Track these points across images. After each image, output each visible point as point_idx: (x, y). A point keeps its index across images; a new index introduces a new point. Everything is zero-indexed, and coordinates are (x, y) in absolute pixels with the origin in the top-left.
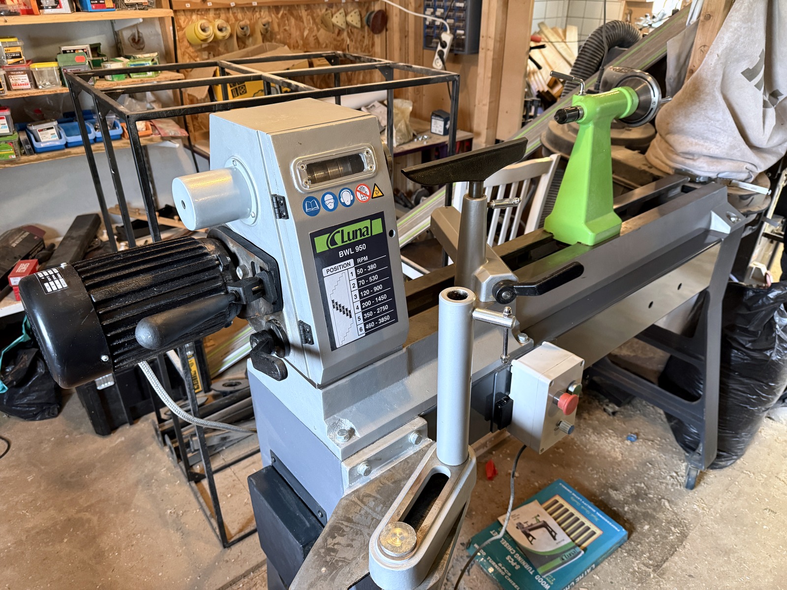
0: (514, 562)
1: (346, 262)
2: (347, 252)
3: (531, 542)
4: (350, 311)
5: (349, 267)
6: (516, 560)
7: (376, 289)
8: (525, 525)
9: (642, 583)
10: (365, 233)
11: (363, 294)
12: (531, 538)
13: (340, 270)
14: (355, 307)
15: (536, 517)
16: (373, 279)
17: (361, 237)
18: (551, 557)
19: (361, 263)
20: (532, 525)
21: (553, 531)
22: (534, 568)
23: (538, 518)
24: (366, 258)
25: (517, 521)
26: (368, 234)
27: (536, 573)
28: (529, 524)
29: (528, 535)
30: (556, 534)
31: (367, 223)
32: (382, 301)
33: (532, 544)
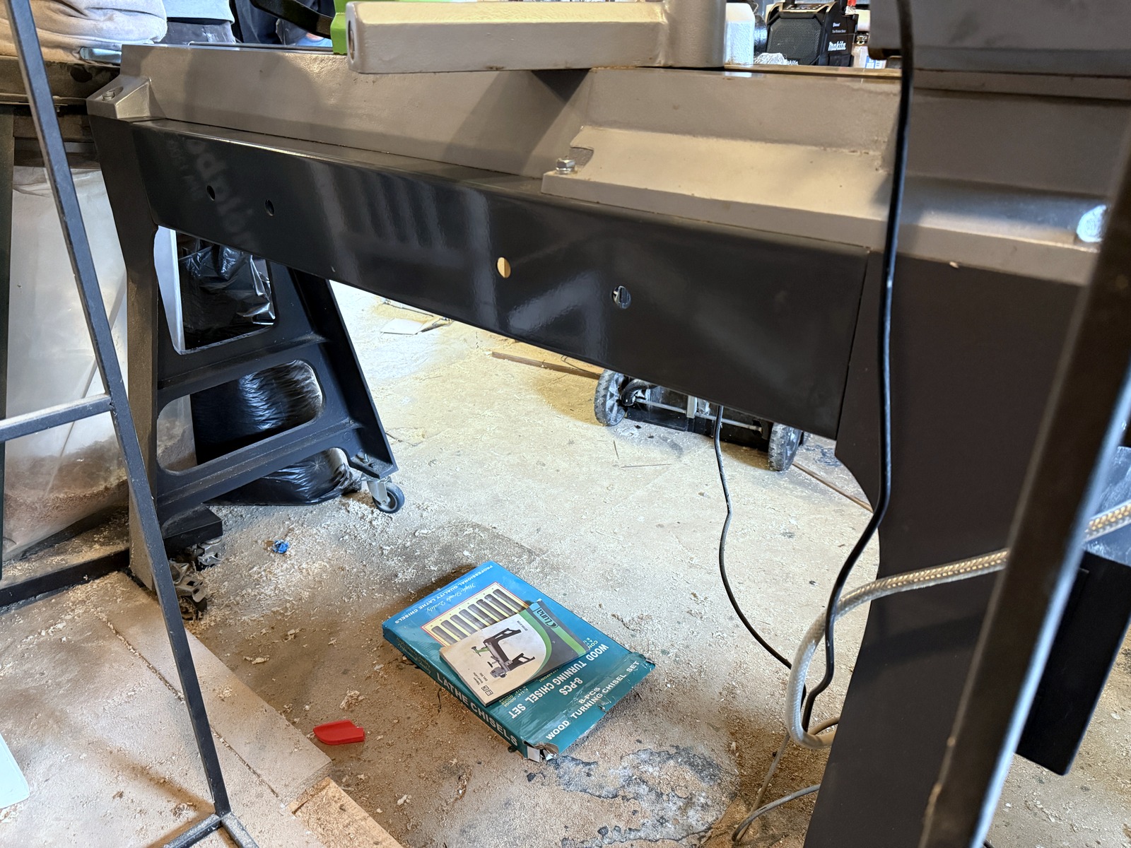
0: (570, 685)
3: (529, 660)
6: (568, 682)
8: (496, 665)
9: (560, 568)
12: (521, 659)
15: (478, 652)
18: (553, 637)
20: (494, 657)
21: (503, 632)
22: (576, 660)
23: (478, 649)
25: (490, 677)
27: (583, 658)
28: (492, 661)
29: (516, 663)
30: (508, 629)
33: (534, 658)
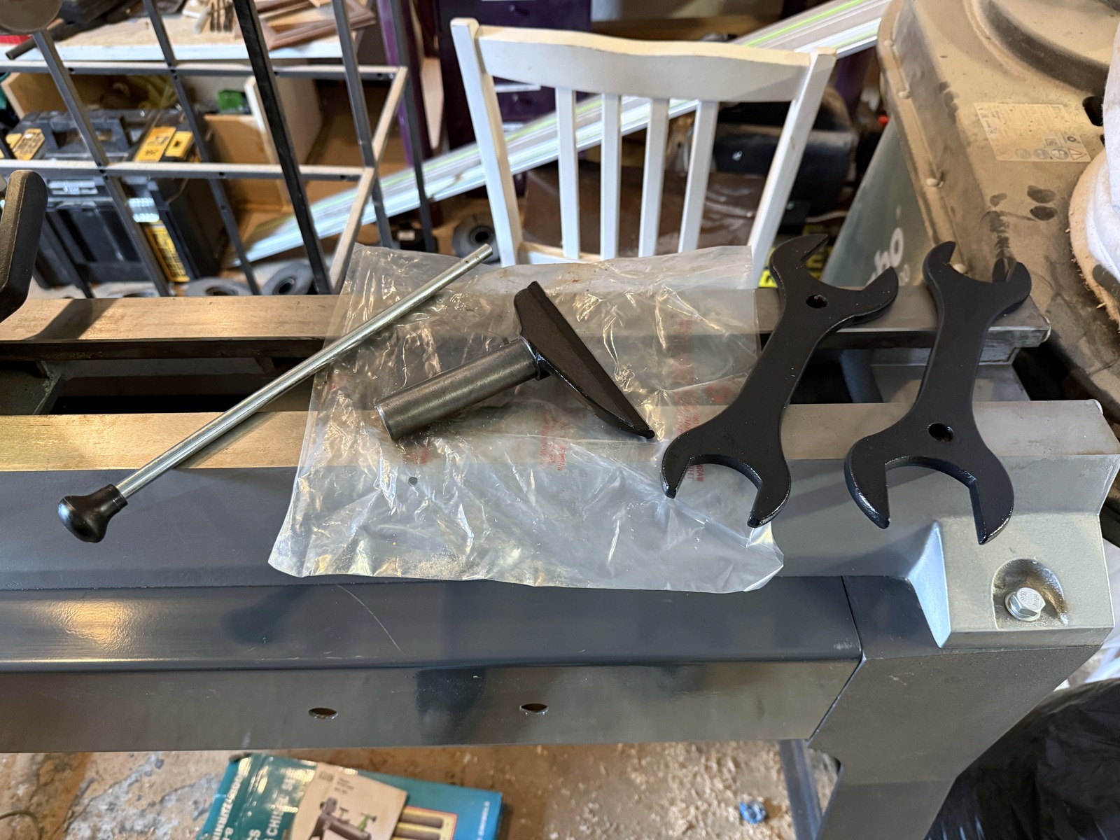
8: (336, 814)
15: (367, 816)
20: (346, 823)
23: (370, 822)
25: (335, 795)
28: (345, 818)
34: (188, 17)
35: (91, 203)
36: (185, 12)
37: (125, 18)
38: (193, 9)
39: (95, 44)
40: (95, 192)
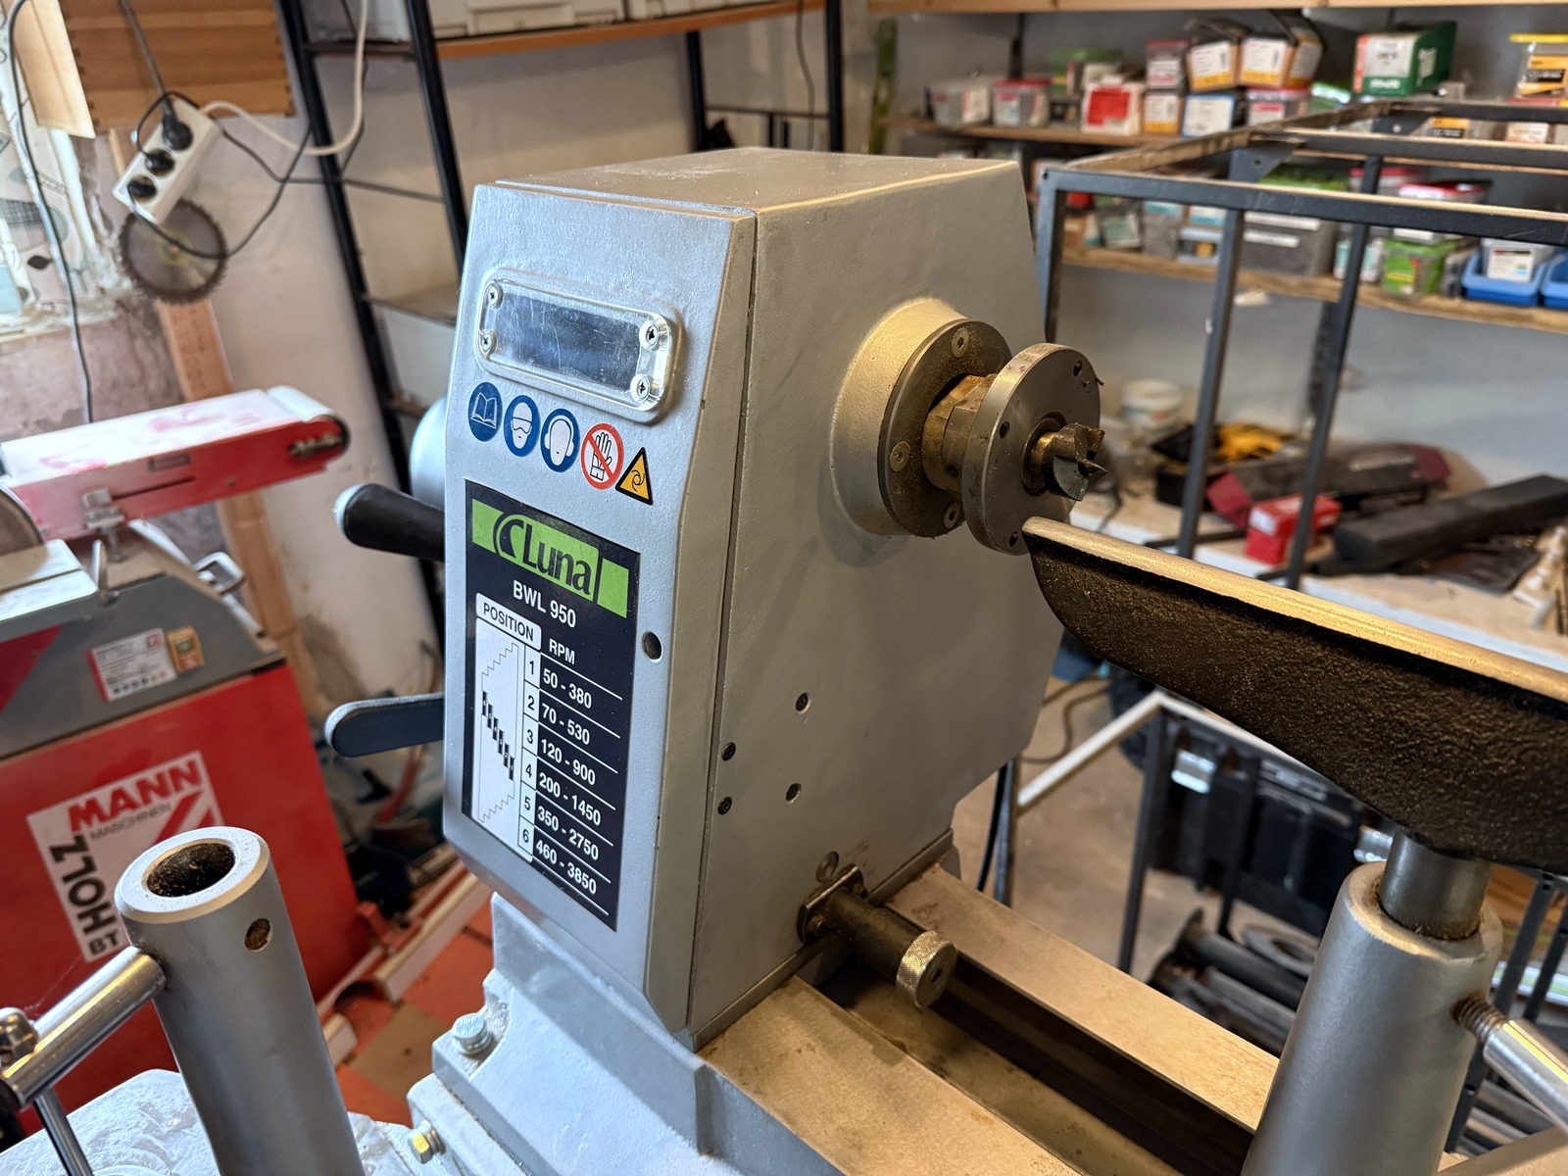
1: (527, 623)
2: (532, 597)
4: (512, 760)
5: (528, 641)
7: (579, 768)
10: (581, 582)
11: (548, 749)
13: (507, 629)
14: (525, 767)
16: (576, 730)
17: (568, 582)
19: (556, 658)
24: (571, 657)
26: (586, 589)
31: (590, 554)
32: (584, 819)
34: (1517, 599)
35: (1305, 807)
36: (1518, 593)
37: (1419, 572)
38: (1529, 592)
39: (1374, 596)
40: (1320, 796)
